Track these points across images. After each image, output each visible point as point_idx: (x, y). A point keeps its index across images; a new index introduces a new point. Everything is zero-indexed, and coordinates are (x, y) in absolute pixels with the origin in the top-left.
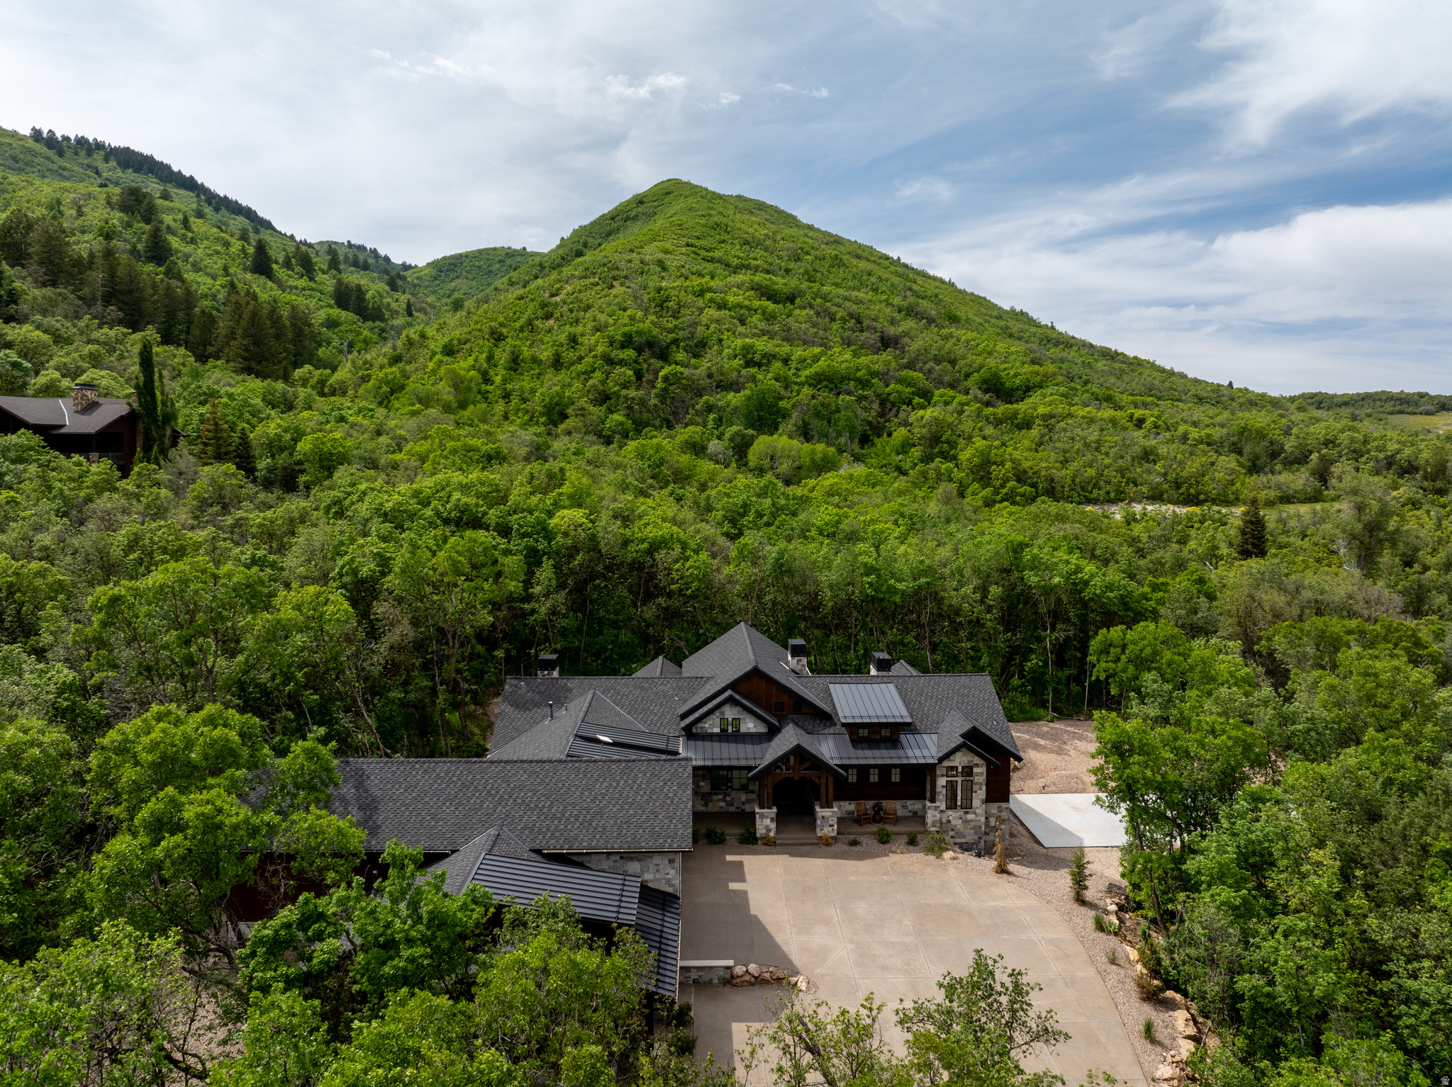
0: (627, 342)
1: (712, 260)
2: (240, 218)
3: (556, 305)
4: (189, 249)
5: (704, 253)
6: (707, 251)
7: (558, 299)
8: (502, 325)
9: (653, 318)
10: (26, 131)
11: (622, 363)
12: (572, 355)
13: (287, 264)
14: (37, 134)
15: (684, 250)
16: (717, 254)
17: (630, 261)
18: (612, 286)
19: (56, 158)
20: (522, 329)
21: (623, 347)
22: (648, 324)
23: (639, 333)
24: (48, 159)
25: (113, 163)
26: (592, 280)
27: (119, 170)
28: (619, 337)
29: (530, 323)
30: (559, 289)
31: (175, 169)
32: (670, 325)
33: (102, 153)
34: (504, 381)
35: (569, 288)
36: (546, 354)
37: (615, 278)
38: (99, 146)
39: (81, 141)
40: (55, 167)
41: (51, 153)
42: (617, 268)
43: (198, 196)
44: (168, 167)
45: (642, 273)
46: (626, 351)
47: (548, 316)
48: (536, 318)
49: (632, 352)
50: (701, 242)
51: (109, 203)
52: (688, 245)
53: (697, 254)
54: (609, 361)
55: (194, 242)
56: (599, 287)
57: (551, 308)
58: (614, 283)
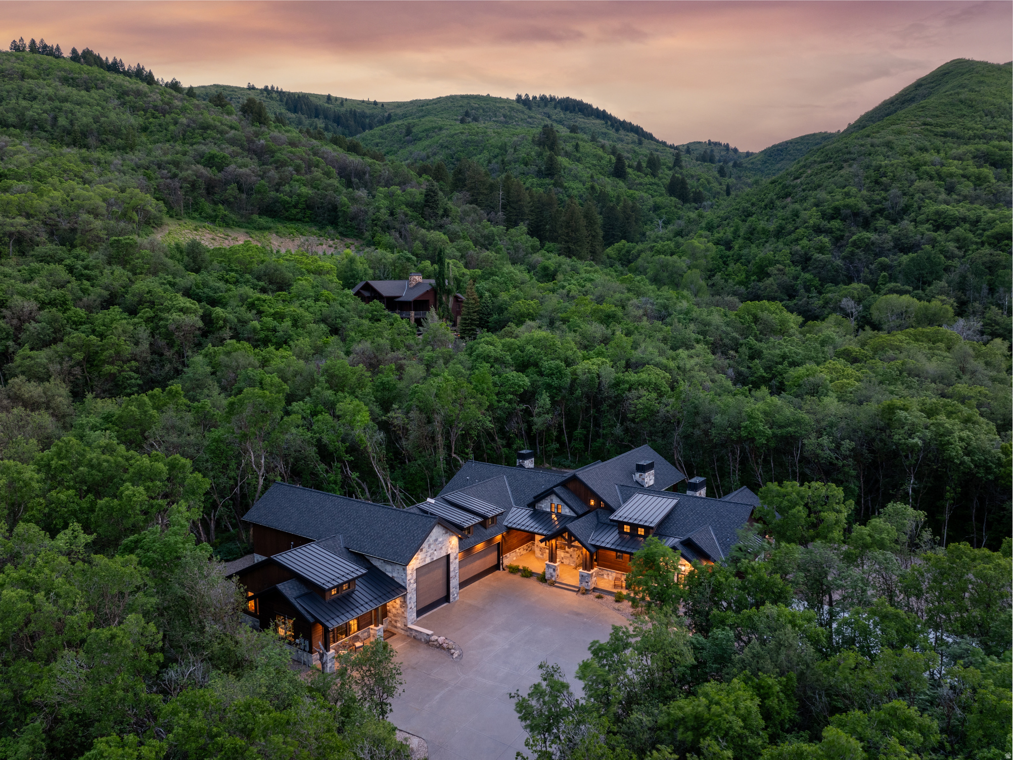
0: (836, 213)
1: (946, 135)
2: (631, 135)
3: (794, 187)
4: (573, 165)
5: (939, 129)
6: (941, 126)
7: (799, 181)
8: (753, 205)
9: (864, 192)
10: (513, 98)
11: (828, 232)
12: (790, 227)
13: (639, 168)
15: (919, 129)
16: (953, 129)
17: (862, 145)
19: (527, 111)
20: (765, 208)
21: (833, 218)
22: (858, 198)
23: (847, 206)
24: (523, 112)
25: (558, 109)
26: (828, 164)
28: (830, 211)
29: (772, 202)
30: (801, 174)
31: (595, 107)
32: (879, 197)
33: (553, 103)
34: (740, 248)
35: (809, 172)
36: (772, 227)
37: (846, 161)
38: (552, 99)
39: (543, 98)
40: (526, 117)
41: (524, 109)
42: (849, 153)
43: (606, 123)
44: (590, 106)
45: (870, 154)
46: (832, 222)
47: (787, 195)
48: (778, 198)
49: (836, 224)
50: (940, 121)
51: (533, 141)
52: (925, 124)
53: (931, 131)
54: (818, 230)
55: (579, 160)
56: (832, 170)
57: (790, 190)
58: (845, 165)
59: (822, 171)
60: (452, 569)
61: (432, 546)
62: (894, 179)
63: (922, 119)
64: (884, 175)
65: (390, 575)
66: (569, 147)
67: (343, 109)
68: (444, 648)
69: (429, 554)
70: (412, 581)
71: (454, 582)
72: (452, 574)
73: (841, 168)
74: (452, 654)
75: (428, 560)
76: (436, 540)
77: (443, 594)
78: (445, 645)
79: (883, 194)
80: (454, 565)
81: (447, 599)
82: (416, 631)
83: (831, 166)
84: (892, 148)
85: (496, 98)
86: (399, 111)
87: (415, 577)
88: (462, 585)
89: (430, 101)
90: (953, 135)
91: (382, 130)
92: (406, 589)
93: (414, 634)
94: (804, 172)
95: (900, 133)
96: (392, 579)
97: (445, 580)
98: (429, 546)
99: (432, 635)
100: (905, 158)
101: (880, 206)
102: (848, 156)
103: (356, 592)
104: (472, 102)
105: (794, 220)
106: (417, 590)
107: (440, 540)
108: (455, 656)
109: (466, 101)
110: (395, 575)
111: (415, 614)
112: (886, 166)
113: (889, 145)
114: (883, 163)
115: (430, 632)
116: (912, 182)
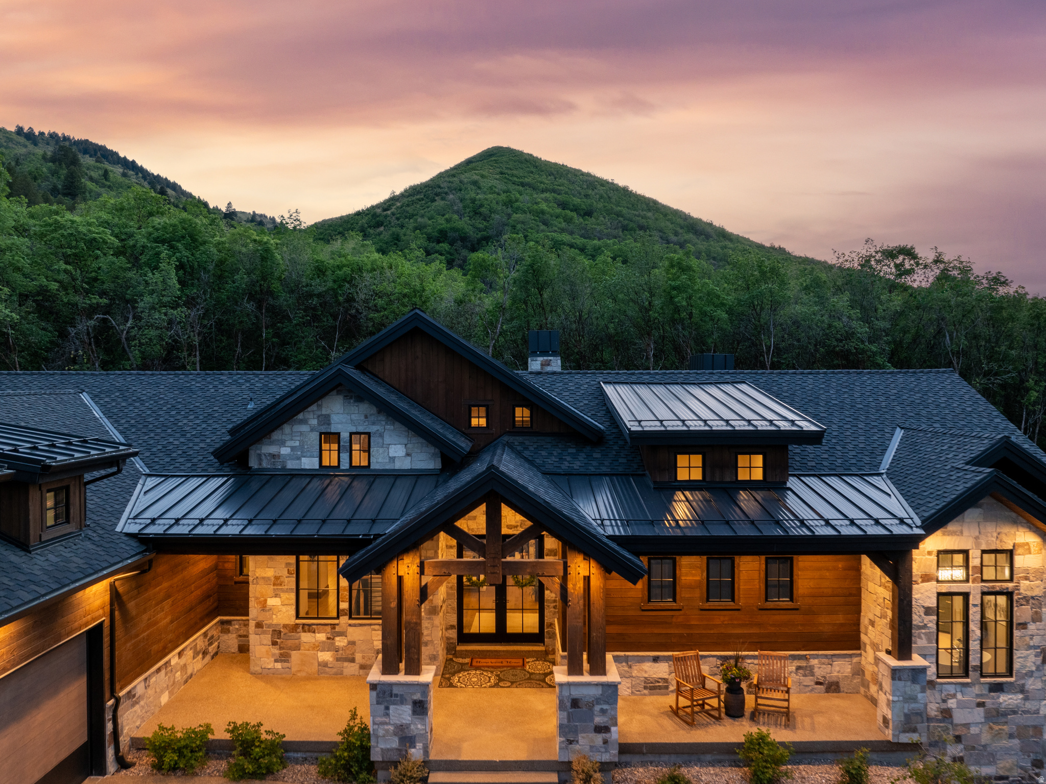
10: (12, 129)
14: (20, 131)
19: (31, 146)
22: (461, 224)
24: (25, 147)
33: (67, 143)
35: (399, 204)
38: (66, 138)
39: (53, 136)
41: (28, 143)
45: (460, 190)
46: (441, 245)
47: (379, 224)
48: (370, 227)
49: (445, 245)
51: (44, 158)
52: (502, 173)
53: (508, 179)
56: (424, 202)
57: (381, 219)
58: (436, 198)
59: (413, 202)
62: (492, 211)
63: (499, 170)
64: (481, 206)
66: (94, 174)
73: (433, 201)
79: (485, 223)
83: (423, 199)
84: (479, 188)
90: (529, 185)
94: (393, 205)
100: (496, 196)
101: (484, 233)
102: (439, 190)
105: (395, 244)
112: (481, 200)
113: (475, 183)
114: (477, 197)
116: (509, 216)
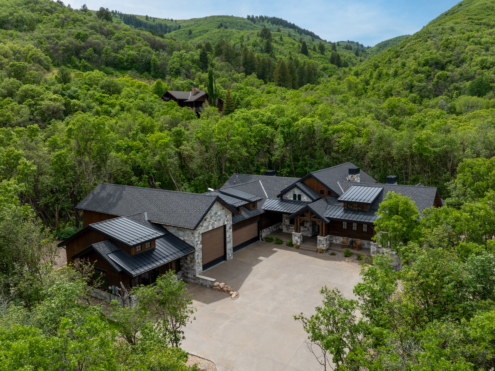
0: (426, 63)
1: (480, 24)
2: (308, 36)
3: (402, 51)
4: (279, 47)
5: (477, 21)
6: (478, 20)
7: (403, 49)
8: (379, 62)
9: (440, 52)
10: (246, 17)
11: (422, 72)
12: (402, 71)
13: (314, 49)
14: (249, 17)
15: (466, 21)
16: (484, 21)
17: (437, 29)
18: (427, 41)
20: (386, 63)
21: (424, 65)
22: (437, 54)
23: (432, 59)
24: (251, 25)
25: (270, 23)
26: (419, 40)
27: (271, 25)
28: (423, 62)
29: (390, 60)
31: (289, 22)
32: (449, 55)
33: (267, 20)
34: (374, 84)
35: (409, 44)
36: (391, 71)
37: (429, 38)
38: (266, 18)
39: (261, 17)
40: (252, 27)
41: (252, 23)
42: (431, 33)
43: (295, 30)
44: (286, 22)
45: (442, 34)
46: (424, 67)
47: (398, 56)
48: (393, 58)
49: (427, 68)
50: (477, 17)
51: (258, 35)
52: (469, 19)
53: (473, 22)
54: (417, 72)
55: (283, 45)
56: (421, 42)
57: (399, 53)
58: (428, 40)
59: (416, 43)
60: (227, 236)
61: (213, 218)
62: (456, 45)
63: (468, 17)
64: (450, 43)
65: (182, 239)
66: (277, 38)
67: (154, 24)
68: (224, 291)
69: (211, 223)
70: (199, 243)
71: (230, 246)
72: (228, 240)
74: (231, 295)
75: (210, 228)
76: (216, 213)
77: (222, 254)
78: (225, 289)
79: (451, 53)
80: (229, 233)
81: (224, 258)
82: (203, 279)
83: (421, 41)
84: (453, 30)
85: (236, 17)
86: (184, 24)
87: (201, 239)
88: (235, 249)
89: (201, 19)
90: (485, 24)
91: (176, 33)
92: (194, 249)
93: (201, 282)
94: (406, 45)
95: (457, 23)
96: (184, 242)
97: (222, 244)
98: (211, 217)
99: (215, 282)
100: (461, 35)
101: (450, 59)
103: (156, 250)
104: (224, 19)
105: (403, 68)
106: (203, 249)
107: (219, 213)
108: (233, 296)
109: (221, 19)
110: (186, 238)
111: (201, 268)
112: (451, 39)
113: (451, 29)
114: (449, 37)
115: (213, 280)
116: (466, 47)
